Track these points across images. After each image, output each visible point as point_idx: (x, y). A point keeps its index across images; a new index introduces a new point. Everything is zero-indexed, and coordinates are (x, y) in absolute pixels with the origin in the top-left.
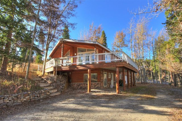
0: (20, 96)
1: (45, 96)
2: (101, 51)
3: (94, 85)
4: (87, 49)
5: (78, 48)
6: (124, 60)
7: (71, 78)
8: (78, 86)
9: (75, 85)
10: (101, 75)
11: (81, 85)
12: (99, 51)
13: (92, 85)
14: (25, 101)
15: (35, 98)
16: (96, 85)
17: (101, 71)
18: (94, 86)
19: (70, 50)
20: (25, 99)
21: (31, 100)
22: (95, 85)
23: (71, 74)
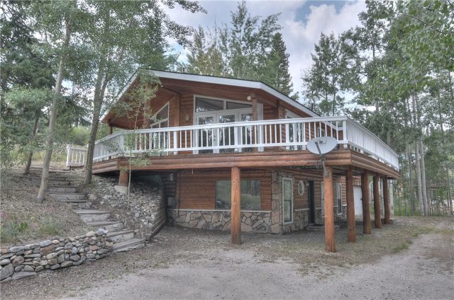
0: (30, 252)
1: (99, 252)
2: (272, 109)
3: (250, 217)
4: (225, 100)
5: (195, 96)
6: (349, 145)
7: (175, 192)
8: (199, 219)
9: (189, 214)
10: (274, 186)
11: (208, 219)
12: (264, 110)
13: (244, 218)
14: (44, 266)
15: (72, 257)
16: (257, 220)
17: (274, 176)
18: (249, 221)
19: (168, 103)
20: (44, 263)
21: (60, 264)
22: (254, 218)
23: (175, 181)
